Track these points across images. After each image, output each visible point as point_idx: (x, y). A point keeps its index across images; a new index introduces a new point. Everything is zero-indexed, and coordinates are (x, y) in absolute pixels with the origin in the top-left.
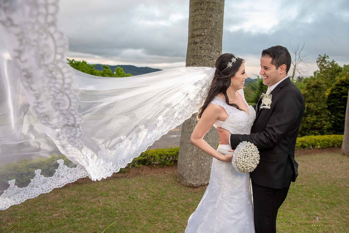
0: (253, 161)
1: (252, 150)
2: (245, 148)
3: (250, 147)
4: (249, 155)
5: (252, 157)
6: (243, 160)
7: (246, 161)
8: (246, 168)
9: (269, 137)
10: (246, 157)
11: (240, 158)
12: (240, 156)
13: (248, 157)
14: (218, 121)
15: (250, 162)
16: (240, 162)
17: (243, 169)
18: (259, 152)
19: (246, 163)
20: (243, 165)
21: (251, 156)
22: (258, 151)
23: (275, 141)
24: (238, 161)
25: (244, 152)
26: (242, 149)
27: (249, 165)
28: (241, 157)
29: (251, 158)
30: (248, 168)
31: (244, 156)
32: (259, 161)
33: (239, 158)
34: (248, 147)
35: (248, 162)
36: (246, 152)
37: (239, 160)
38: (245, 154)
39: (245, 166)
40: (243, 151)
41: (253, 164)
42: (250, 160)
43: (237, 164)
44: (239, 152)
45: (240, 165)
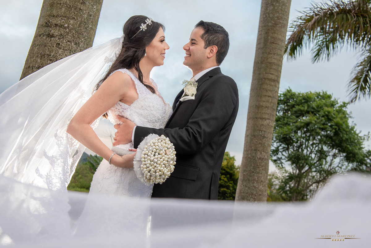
0: (166, 162)
1: (166, 145)
2: (157, 141)
3: (164, 141)
4: (162, 152)
5: (166, 156)
6: (152, 158)
7: (156, 160)
8: (154, 173)
9: (192, 132)
10: (157, 154)
11: (147, 155)
12: (147, 152)
13: (159, 154)
14: (121, 103)
15: (162, 163)
16: (147, 162)
17: (149, 174)
18: (175, 152)
19: (156, 164)
20: (150, 168)
21: (164, 154)
22: (174, 149)
23: (200, 141)
24: (143, 159)
25: (154, 147)
26: (151, 142)
27: (159, 168)
28: (149, 154)
29: (164, 158)
30: (157, 174)
31: (153, 153)
32: (174, 167)
33: (145, 154)
34: (162, 141)
35: (159, 162)
36: (157, 147)
37: (145, 158)
38: (155, 150)
39: (153, 169)
40: (153, 144)
41: (165, 169)
42: (162, 160)
43: (142, 166)
44: (146, 146)
45: (145, 166)
